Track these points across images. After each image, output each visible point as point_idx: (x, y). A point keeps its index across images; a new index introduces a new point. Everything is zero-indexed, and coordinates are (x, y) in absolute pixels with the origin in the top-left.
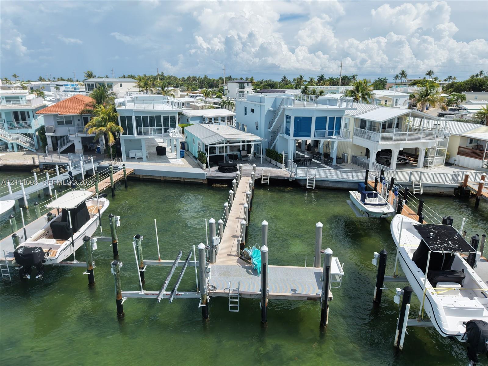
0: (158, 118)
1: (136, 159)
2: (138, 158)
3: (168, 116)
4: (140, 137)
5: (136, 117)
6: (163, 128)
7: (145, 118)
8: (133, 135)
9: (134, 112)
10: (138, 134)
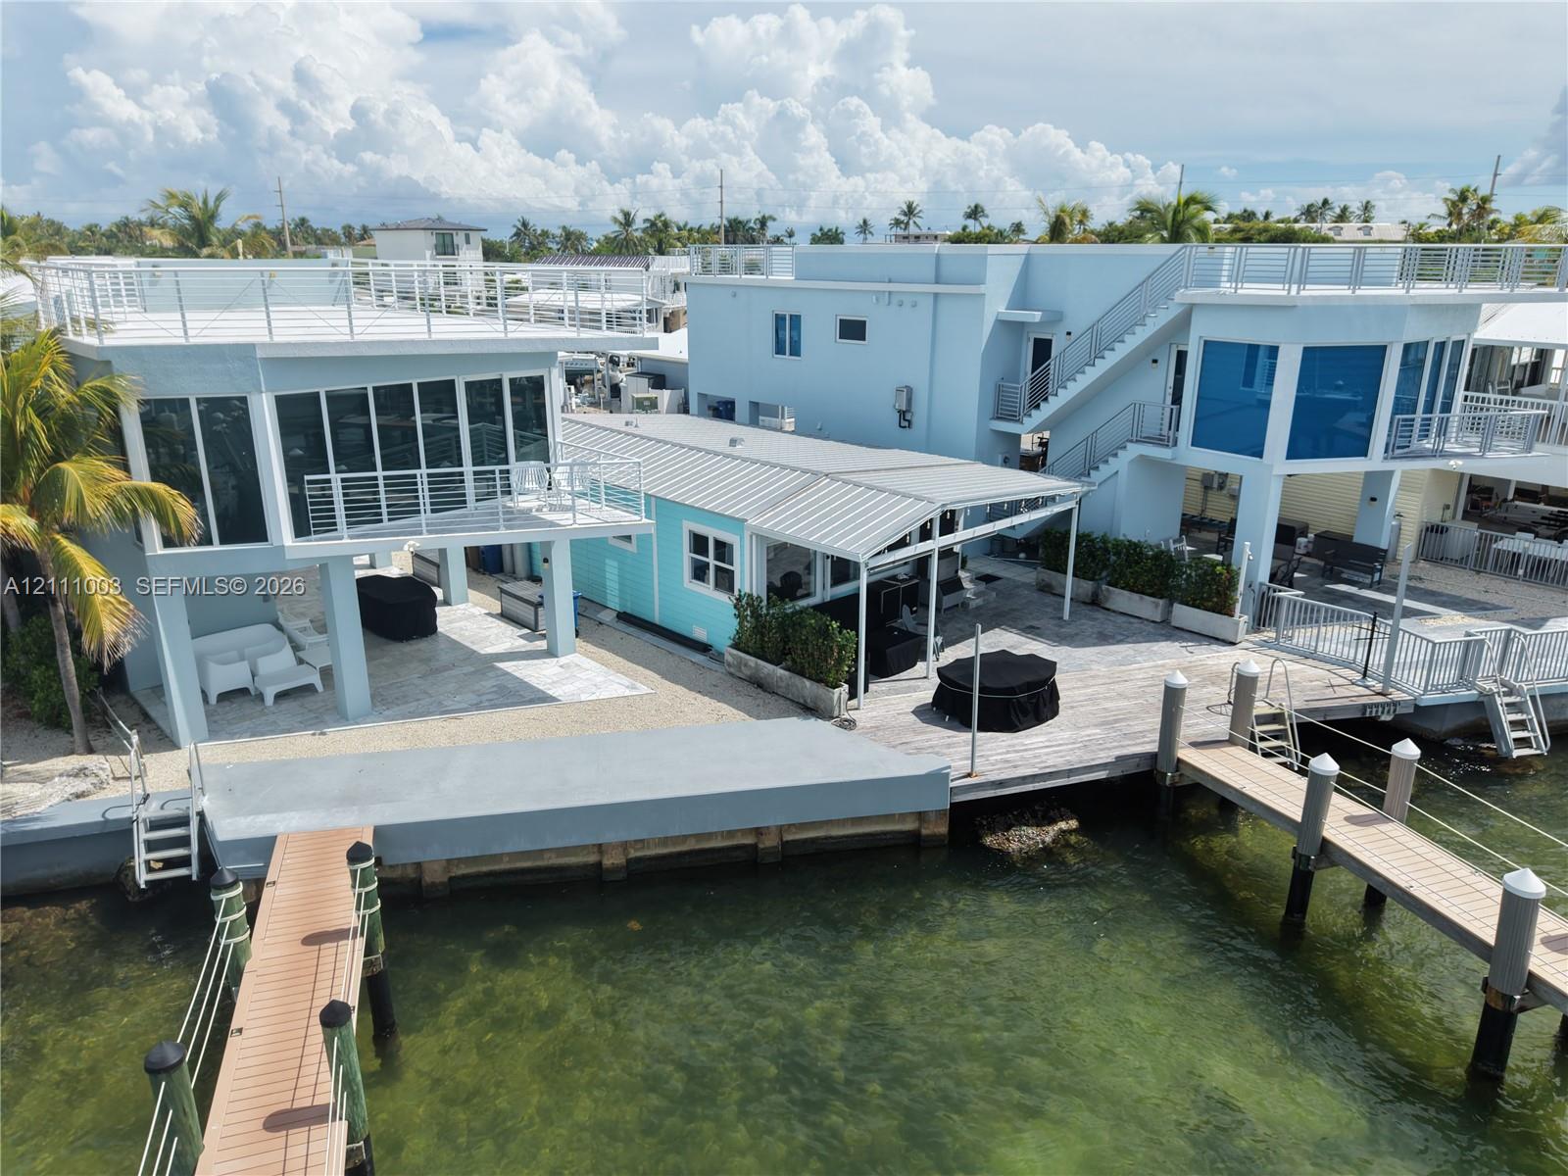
0: (439, 395)
1: (269, 700)
2: (281, 696)
3: (499, 382)
4: (317, 546)
5: (282, 402)
6: (468, 468)
7: (349, 404)
8: (267, 540)
9: (267, 360)
10: (301, 529)
